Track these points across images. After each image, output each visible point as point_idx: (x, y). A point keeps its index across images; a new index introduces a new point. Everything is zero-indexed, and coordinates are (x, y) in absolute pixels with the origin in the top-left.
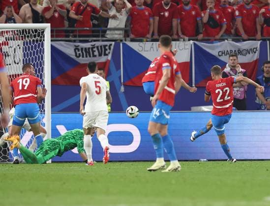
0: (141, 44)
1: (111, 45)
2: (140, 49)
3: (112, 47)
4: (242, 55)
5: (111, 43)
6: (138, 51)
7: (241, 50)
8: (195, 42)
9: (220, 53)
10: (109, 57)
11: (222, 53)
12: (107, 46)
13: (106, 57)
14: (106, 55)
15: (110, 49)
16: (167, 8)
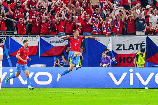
0: (18, 38)
1: (5, 38)
2: (17, 40)
3: (5, 39)
4: (61, 43)
5: (4, 37)
6: (16, 41)
7: (60, 41)
8: (41, 37)
9: (51, 42)
10: (4, 44)
11: (52, 42)
12: (3, 39)
13: (2, 43)
14: (2, 42)
15: (4, 40)
16: (38, 22)
